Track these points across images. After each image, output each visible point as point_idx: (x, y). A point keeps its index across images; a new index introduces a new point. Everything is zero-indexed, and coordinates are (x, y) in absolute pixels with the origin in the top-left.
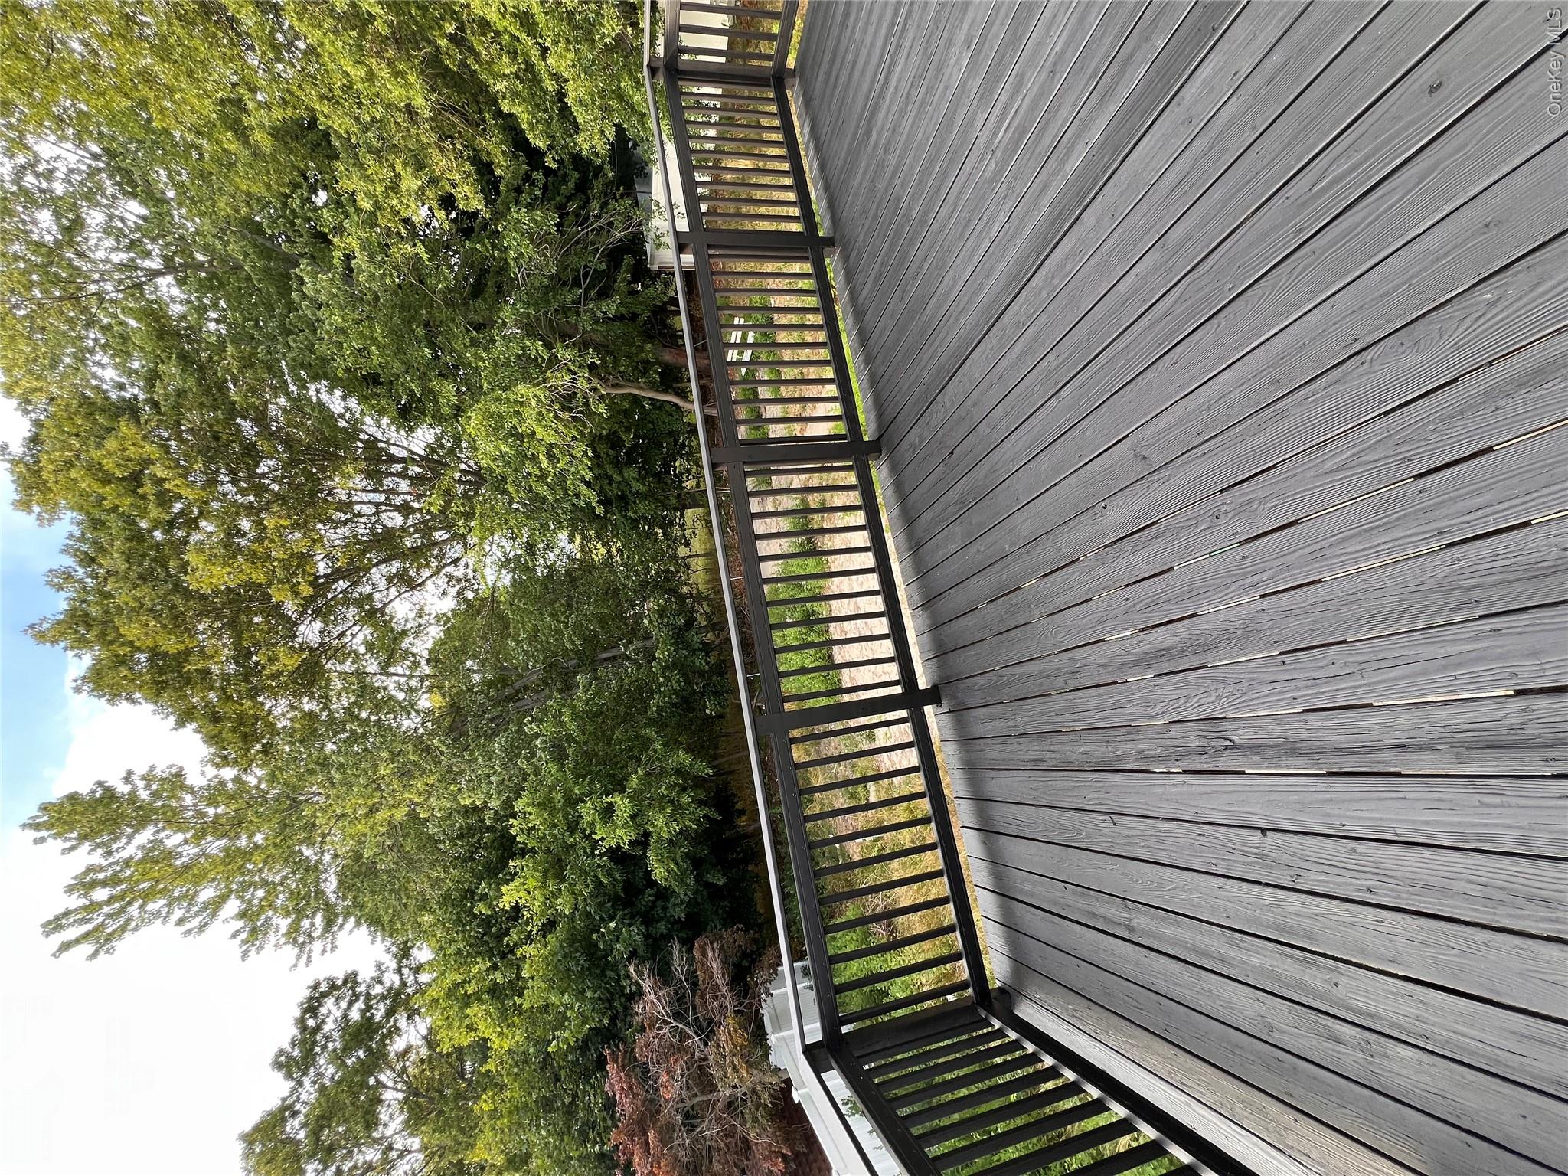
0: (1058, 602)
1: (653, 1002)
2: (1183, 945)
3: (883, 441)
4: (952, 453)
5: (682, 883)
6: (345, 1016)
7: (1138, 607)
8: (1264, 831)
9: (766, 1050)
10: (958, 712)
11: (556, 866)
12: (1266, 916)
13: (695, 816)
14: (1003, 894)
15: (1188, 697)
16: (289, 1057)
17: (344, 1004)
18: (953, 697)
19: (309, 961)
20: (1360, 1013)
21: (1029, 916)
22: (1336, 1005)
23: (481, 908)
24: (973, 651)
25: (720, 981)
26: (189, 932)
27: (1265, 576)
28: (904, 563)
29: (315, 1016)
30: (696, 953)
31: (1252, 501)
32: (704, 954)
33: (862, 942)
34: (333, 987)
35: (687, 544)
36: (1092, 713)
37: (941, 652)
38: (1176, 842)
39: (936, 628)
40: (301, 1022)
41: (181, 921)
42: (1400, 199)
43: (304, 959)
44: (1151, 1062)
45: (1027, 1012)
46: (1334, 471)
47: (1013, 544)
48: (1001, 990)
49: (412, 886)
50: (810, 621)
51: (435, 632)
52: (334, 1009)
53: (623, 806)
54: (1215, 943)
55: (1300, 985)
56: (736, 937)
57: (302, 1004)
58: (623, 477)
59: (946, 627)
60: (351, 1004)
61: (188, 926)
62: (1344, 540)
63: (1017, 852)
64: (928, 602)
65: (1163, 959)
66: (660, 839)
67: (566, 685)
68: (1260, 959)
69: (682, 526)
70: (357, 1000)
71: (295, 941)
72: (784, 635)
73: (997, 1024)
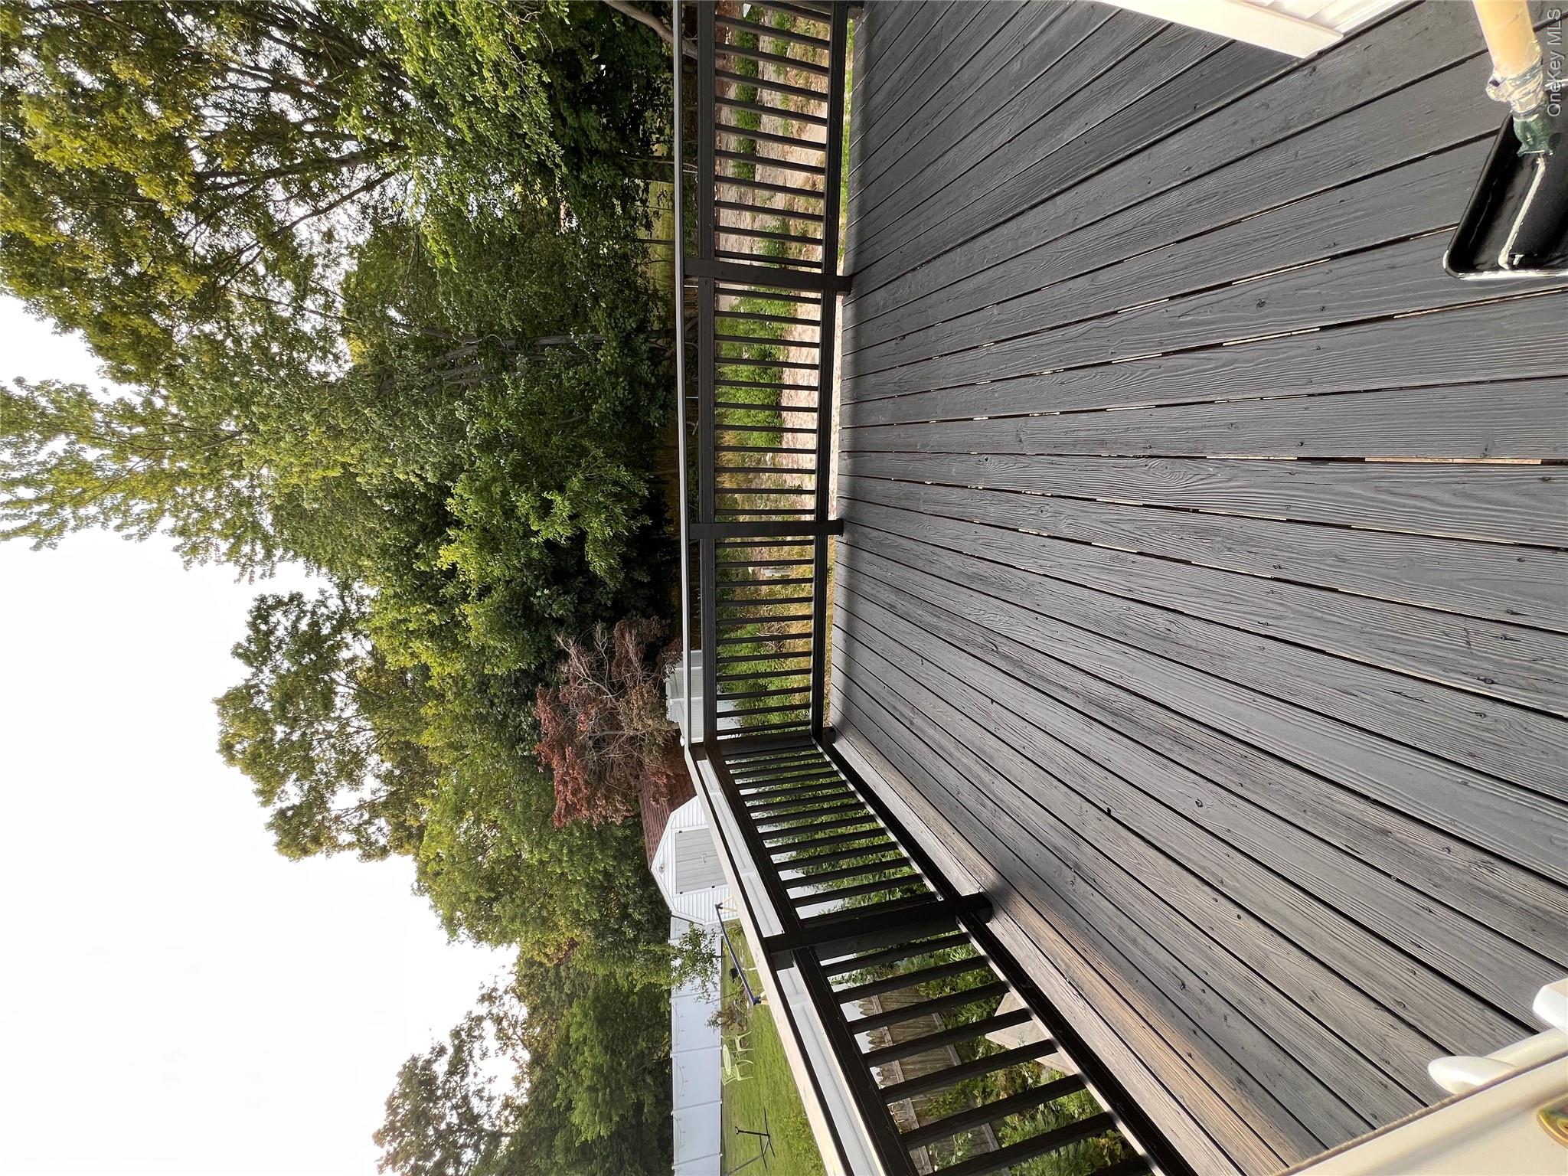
0: (938, 508)
1: (576, 664)
2: (935, 741)
3: (856, 282)
4: (904, 336)
5: (613, 576)
6: (295, 626)
7: (980, 541)
8: (993, 701)
9: (666, 709)
10: (853, 546)
11: (489, 541)
12: (977, 742)
13: (625, 526)
14: (849, 676)
15: (985, 612)
16: (247, 650)
17: (293, 617)
18: (852, 533)
19: (251, 579)
20: (997, 798)
21: (859, 694)
22: (990, 792)
23: (420, 566)
24: (875, 509)
25: (634, 659)
26: (129, 537)
27: (1049, 564)
28: (844, 407)
29: (267, 623)
30: (616, 633)
31: (1061, 513)
32: (623, 636)
33: (755, 650)
34: (279, 603)
35: (648, 226)
36: (932, 594)
37: (854, 497)
38: (951, 690)
39: (855, 475)
40: (253, 625)
41: (119, 528)
42: (1211, 369)
43: (247, 576)
44: (900, 790)
45: (842, 746)
46: (1105, 523)
47: (923, 446)
48: (831, 729)
49: (346, 532)
50: (766, 362)
51: (348, 264)
52: (283, 620)
53: (561, 505)
54: (948, 744)
55: (979, 778)
56: (653, 626)
57: (251, 611)
58: (580, 123)
59: (862, 480)
60: (298, 619)
61: (125, 532)
62: (1091, 567)
63: (863, 655)
64: (854, 452)
65: (922, 744)
66: (596, 540)
67: (503, 365)
68: (968, 760)
69: (644, 202)
70: (305, 616)
71: (237, 562)
72: (736, 371)
73: (820, 750)
